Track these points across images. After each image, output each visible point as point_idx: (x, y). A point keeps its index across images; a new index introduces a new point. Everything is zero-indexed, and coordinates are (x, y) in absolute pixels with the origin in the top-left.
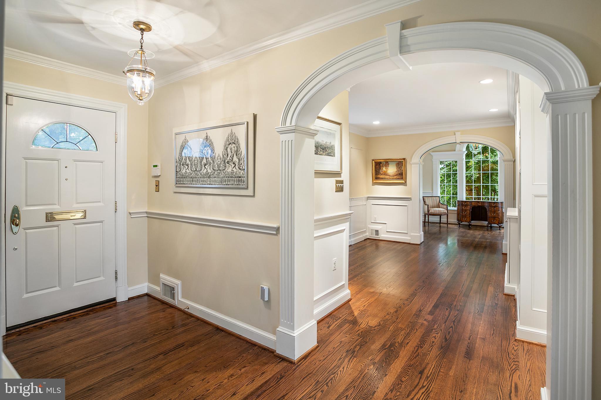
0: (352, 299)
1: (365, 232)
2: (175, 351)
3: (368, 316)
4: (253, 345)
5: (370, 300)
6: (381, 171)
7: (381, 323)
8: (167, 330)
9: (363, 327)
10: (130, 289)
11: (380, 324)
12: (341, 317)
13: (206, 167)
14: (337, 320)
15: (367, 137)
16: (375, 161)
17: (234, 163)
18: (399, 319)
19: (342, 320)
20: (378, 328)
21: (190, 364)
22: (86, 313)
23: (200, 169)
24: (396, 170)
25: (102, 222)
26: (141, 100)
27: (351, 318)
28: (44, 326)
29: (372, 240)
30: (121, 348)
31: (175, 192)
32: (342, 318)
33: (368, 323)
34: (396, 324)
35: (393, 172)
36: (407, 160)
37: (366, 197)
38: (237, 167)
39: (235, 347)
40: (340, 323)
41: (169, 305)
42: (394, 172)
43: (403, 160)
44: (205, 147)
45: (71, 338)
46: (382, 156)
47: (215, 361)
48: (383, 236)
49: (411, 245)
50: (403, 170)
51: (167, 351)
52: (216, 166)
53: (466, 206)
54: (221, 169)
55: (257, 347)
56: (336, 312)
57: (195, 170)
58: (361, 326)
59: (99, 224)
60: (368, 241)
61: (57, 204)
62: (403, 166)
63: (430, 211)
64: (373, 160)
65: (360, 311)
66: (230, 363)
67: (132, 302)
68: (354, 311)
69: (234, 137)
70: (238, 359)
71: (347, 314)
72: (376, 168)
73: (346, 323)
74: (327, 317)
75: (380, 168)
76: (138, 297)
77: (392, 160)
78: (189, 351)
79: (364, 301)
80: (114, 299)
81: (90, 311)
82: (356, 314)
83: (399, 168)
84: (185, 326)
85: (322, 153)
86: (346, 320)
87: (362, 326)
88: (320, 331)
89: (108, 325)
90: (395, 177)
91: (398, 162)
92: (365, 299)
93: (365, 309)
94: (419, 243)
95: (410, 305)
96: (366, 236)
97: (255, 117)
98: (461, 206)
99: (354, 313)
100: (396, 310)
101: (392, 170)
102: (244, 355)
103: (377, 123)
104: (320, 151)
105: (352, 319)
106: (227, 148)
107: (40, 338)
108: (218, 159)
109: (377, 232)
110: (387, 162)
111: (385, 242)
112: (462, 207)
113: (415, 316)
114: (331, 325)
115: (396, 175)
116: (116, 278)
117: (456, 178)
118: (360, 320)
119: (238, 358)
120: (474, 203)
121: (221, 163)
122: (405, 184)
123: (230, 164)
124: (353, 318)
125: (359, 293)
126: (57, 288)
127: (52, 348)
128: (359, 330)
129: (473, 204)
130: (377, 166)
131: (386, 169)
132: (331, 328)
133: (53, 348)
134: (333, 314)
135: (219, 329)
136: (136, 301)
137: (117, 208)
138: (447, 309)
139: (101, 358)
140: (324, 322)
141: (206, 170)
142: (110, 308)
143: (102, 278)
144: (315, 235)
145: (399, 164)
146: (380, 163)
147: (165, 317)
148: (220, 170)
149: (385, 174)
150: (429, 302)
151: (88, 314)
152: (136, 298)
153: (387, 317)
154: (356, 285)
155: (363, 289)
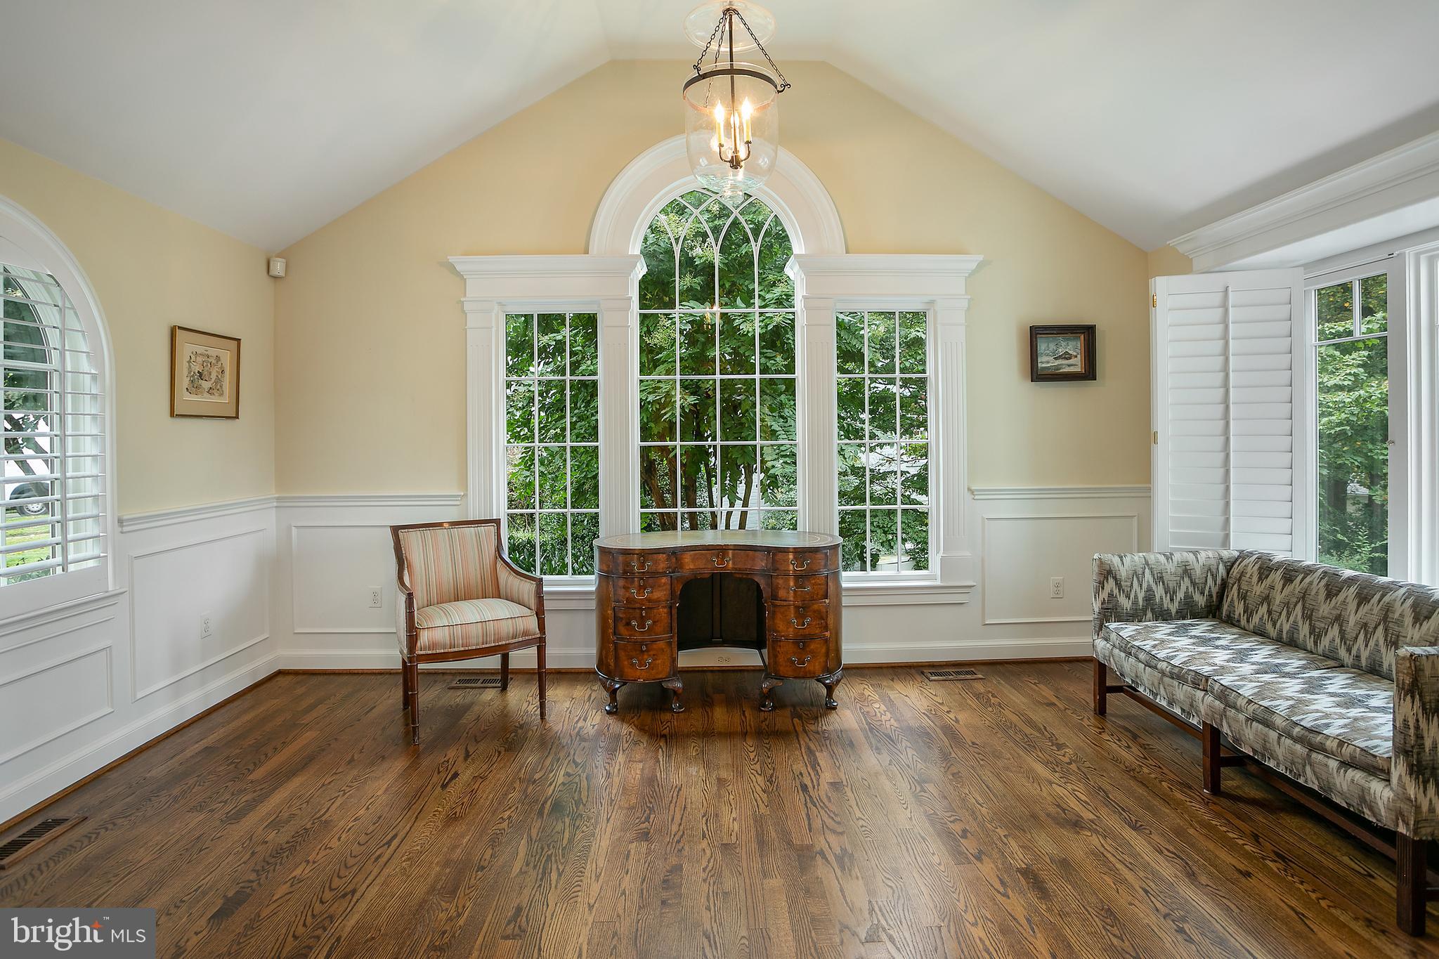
53: (649, 578)
63: (424, 638)
98: (621, 583)
112: (626, 588)
117: (593, 415)
120: (694, 560)
129: (689, 564)
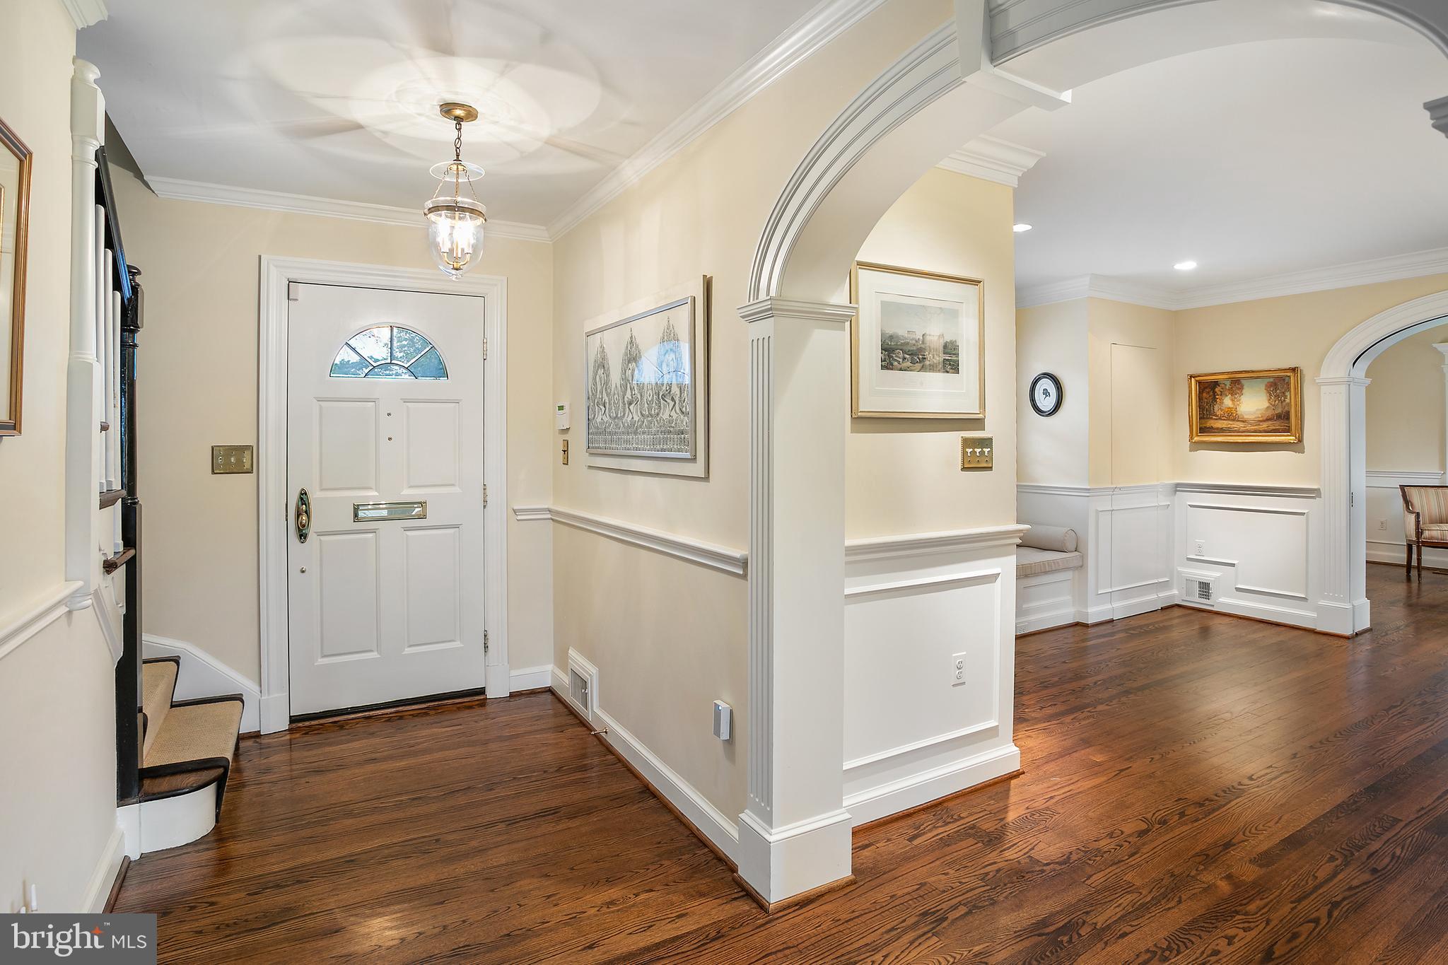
0: (1024, 773)
1: (1165, 585)
2: (534, 821)
3: (1046, 829)
4: (701, 842)
5: (1079, 784)
6: (1216, 408)
7: (1074, 857)
8: (545, 772)
9: (1011, 857)
10: (514, 673)
11: (1069, 858)
12: (963, 818)
13: (631, 407)
14: (950, 823)
15: (1174, 308)
16: (1197, 379)
17: (673, 399)
18: (1138, 855)
19: (965, 826)
20: (1055, 870)
21: (545, 855)
22: (424, 711)
23: (622, 414)
24: (1267, 404)
25: (456, 527)
26: (457, 269)
27: (989, 826)
28: (347, 724)
29: (1190, 611)
30: (443, 793)
31: (590, 467)
32: (967, 820)
33: (1033, 849)
34: (1118, 870)
35: (1257, 410)
36: (1305, 372)
37: (1170, 484)
38: (677, 407)
39: (659, 840)
40: (950, 832)
41: (579, 720)
42: (1261, 410)
43: (1288, 374)
44: (629, 362)
45: (374, 756)
46: (1217, 363)
47: (596, 862)
48: (1223, 600)
49: (1318, 637)
50: (1289, 404)
51: (518, 817)
52: (646, 405)
54: (653, 412)
55: (706, 850)
56: (958, 801)
57: (614, 415)
58: (1007, 854)
59: (452, 531)
60: (1177, 612)
61: (374, 487)
62: (1289, 390)
63: (1426, 534)
64: (1191, 377)
65: (1029, 811)
66: (625, 874)
67: (514, 703)
68: (1012, 808)
69: (672, 335)
70: (648, 869)
71: (986, 812)
72: (1200, 399)
73: (973, 836)
74: (923, 809)
75: (1215, 399)
76: (531, 693)
77: (1254, 375)
78: (560, 827)
79: (1056, 784)
80: (481, 691)
81: (434, 708)
82: (1012, 816)
83: (1277, 396)
84: (583, 771)
85: (909, 364)
86: (973, 827)
87: (1010, 854)
88: (884, 844)
89: (446, 742)
90: (1264, 426)
91: (1272, 380)
92: (1063, 779)
93: (1047, 809)
94: (1349, 632)
95: (1200, 822)
96: (1173, 596)
97: (708, 285)
99: (1007, 812)
100: (1144, 826)
101: (1252, 403)
102: (666, 863)
103: (1187, 266)
104: (901, 360)
105: (992, 829)
106: (662, 362)
107: (330, 744)
108: (648, 390)
109: (1205, 588)
110: (1236, 382)
111: (1227, 620)
113: (1198, 859)
114: (924, 833)
115: (1267, 420)
116: (486, 647)
118: (1011, 836)
119: (650, 867)
121: (652, 400)
122: (1298, 446)
123: (666, 401)
124: (995, 827)
125: (1057, 759)
126: (374, 655)
127: (339, 767)
128: (995, 863)
130: (1204, 394)
131: (1232, 400)
132: (916, 842)
133: (341, 767)
134: (945, 805)
135: (648, 792)
136: (523, 700)
137: (488, 499)
138: (1332, 859)
139: (399, 806)
140: (910, 821)
141: (631, 416)
142: (470, 707)
143: (457, 644)
144: (847, 591)
145: (1275, 384)
146: (1216, 384)
147: (557, 744)
148: (652, 416)
149: (1231, 416)
150: (1277, 822)
151: (426, 714)
152: (528, 694)
153: (1102, 843)
154: (1060, 735)
155: (1077, 749)
